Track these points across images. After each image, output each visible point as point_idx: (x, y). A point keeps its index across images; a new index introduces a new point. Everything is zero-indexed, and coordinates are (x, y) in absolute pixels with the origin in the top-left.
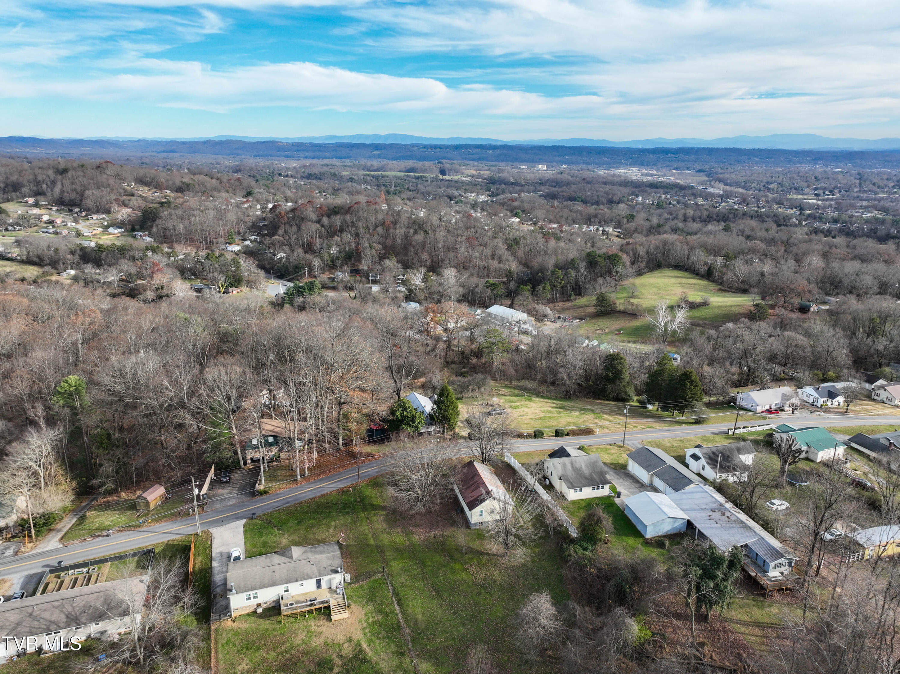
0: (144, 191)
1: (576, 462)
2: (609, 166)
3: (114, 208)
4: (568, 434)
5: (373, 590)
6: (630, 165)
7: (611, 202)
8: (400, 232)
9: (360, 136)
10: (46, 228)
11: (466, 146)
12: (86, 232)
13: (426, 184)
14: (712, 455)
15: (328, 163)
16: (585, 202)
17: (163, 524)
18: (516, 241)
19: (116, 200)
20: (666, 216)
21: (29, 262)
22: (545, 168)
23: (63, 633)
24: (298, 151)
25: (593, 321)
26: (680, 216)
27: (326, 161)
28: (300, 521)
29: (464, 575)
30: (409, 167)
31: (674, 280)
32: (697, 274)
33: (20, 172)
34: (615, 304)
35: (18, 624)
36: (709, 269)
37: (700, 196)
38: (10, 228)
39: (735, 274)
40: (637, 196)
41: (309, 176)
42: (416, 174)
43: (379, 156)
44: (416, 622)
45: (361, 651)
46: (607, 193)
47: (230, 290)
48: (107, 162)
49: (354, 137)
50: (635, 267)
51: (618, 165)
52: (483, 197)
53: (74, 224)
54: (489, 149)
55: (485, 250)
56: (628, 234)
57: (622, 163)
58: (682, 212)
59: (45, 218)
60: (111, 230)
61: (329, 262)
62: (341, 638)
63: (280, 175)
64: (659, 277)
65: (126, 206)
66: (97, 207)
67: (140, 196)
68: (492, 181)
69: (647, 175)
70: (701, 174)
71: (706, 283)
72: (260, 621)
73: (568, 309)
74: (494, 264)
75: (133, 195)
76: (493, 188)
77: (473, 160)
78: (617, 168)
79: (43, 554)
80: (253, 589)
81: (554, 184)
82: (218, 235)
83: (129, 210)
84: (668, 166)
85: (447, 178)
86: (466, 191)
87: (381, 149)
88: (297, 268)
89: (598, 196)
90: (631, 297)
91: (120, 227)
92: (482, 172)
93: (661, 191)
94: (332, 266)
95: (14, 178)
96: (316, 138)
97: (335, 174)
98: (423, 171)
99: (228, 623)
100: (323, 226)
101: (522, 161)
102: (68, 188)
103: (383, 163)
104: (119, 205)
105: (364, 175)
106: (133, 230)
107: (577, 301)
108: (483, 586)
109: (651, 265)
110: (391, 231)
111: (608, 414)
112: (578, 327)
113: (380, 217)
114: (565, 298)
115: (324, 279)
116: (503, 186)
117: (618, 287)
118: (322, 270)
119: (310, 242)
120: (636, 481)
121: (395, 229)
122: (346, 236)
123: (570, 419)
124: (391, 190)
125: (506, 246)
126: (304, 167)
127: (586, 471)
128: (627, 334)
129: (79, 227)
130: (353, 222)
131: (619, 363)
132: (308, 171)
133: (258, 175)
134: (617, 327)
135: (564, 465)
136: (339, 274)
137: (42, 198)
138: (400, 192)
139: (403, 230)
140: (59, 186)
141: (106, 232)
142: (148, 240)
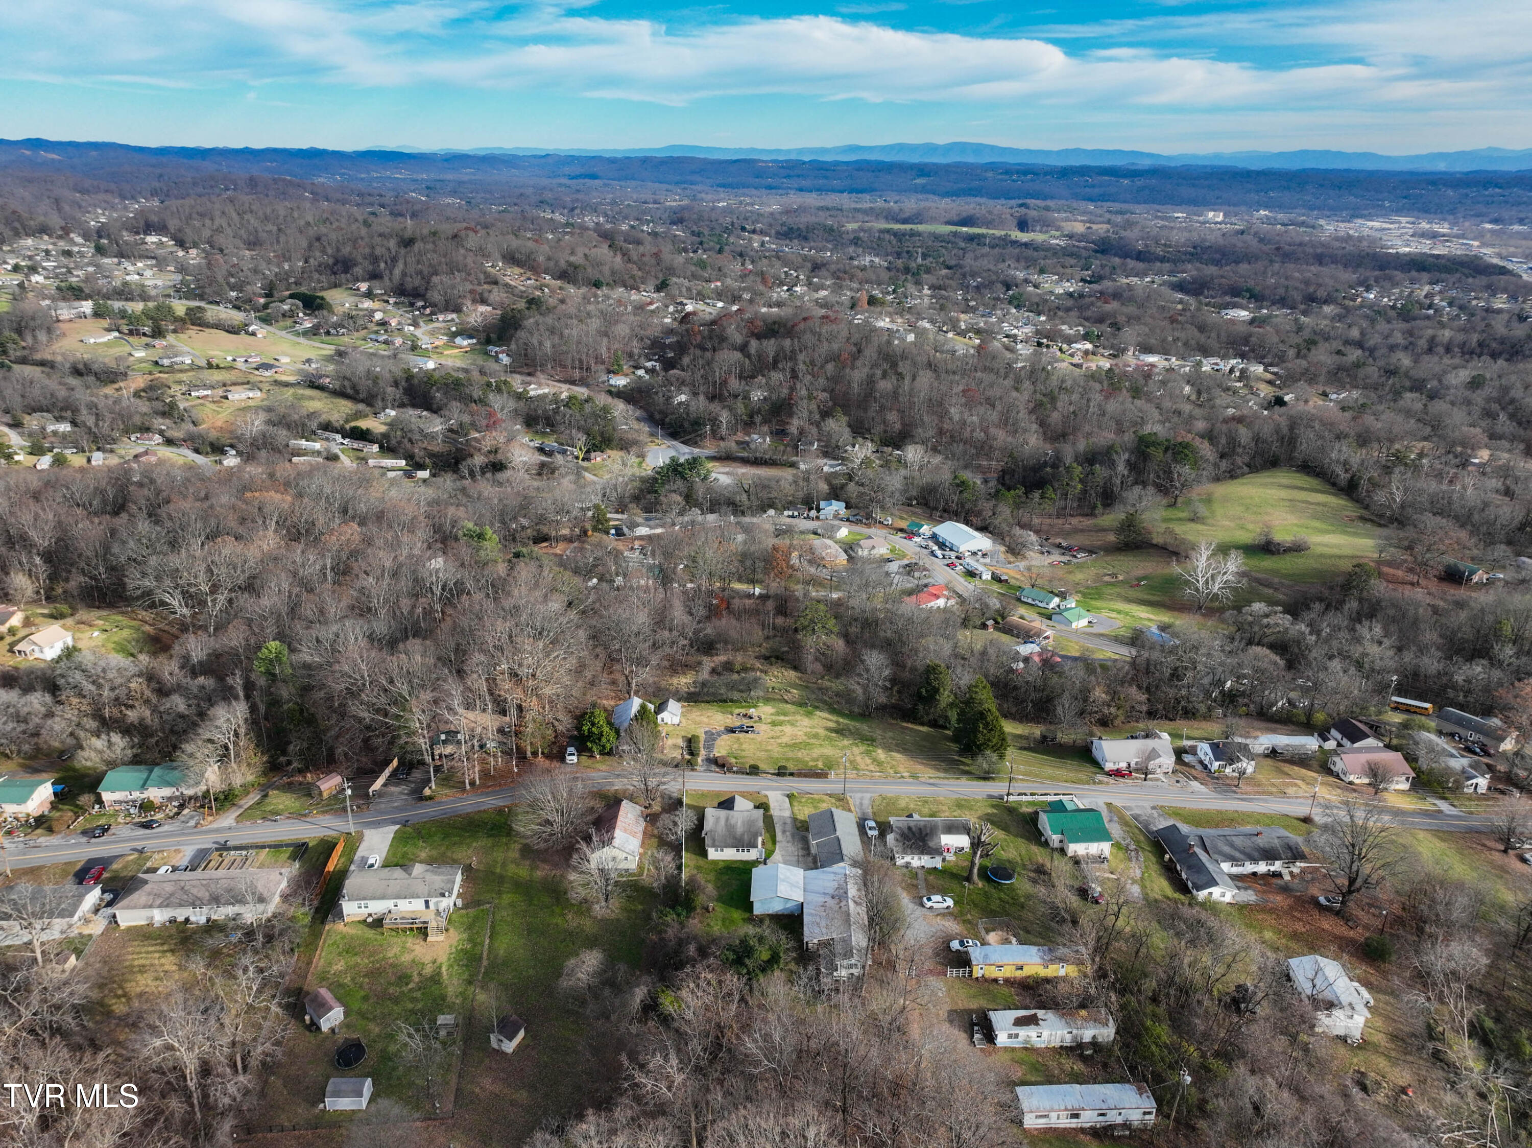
0: (513, 276)
1: (732, 818)
2: (1355, 213)
3: (468, 305)
4: (792, 774)
5: (476, 919)
6: (1399, 211)
7: (1311, 299)
8: (857, 376)
9: (900, 147)
10: (377, 332)
11: (1083, 171)
12: (425, 342)
13: (980, 251)
14: (906, 832)
15: (830, 205)
16: (1259, 298)
17: (327, 817)
18: (1053, 397)
19: (472, 292)
21: (340, 394)
22: (1220, 218)
23: (205, 910)
24: (788, 177)
25: (1108, 558)
27: (828, 199)
28: (446, 836)
29: (559, 920)
30: (964, 214)
31: (1284, 494)
33: (355, 241)
35: (172, 895)
36: (1353, 477)
37: (1505, 290)
38: (332, 331)
40: (1368, 289)
41: (788, 234)
42: (972, 230)
43: (924, 190)
44: (496, 957)
45: (439, 974)
46: (1307, 283)
47: (593, 455)
48: (467, 228)
50: (1224, 464)
51: (1374, 210)
52: (1068, 284)
53: (412, 328)
54: (1125, 176)
55: (990, 412)
56: (1290, 379)
57: (1382, 207)
59: (378, 316)
60: (459, 340)
61: (745, 418)
62: (427, 959)
63: (743, 229)
64: (1265, 485)
65: (483, 301)
66: (446, 301)
67: (507, 285)
68: (1104, 247)
69: (1424, 235)
71: (1342, 502)
72: (366, 929)
73: (1082, 530)
74: (1001, 437)
75: (496, 283)
76: (1095, 264)
77: (1091, 199)
78: (1369, 217)
79: (217, 831)
80: (364, 899)
81: (1218, 256)
82: (599, 360)
83: (489, 309)
84: (1479, 215)
85: (1024, 237)
86: (1042, 271)
87: (928, 175)
88: (697, 424)
89: (1287, 287)
90: (1190, 521)
91: (471, 337)
92: (1094, 227)
93: (1425, 276)
94: (749, 424)
95: (346, 250)
96: (824, 151)
97: (831, 230)
98: (988, 224)
99: (340, 926)
100: (748, 356)
101: (1179, 202)
102: (411, 270)
103: (923, 204)
104: (474, 301)
105: (882, 231)
106: (488, 342)
107: (1103, 518)
108: (571, 934)
109: (1258, 461)
110: (847, 370)
111: (888, 748)
112: (1080, 566)
113: (835, 346)
114: (1087, 511)
115: (730, 444)
116: (1117, 260)
117: (1180, 500)
118: (733, 429)
119: (724, 383)
120: (806, 847)
121: (852, 368)
122: (776, 376)
123: (829, 751)
124: (913, 265)
125: (1031, 405)
126: (787, 212)
127: (740, 829)
128: (1151, 588)
129: (419, 333)
130: (793, 351)
131: (936, 679)
132: (791, 221)
133: (706, 231)
134: (1140, 572)
135: (718, 819)
136: (755, 437)
137: (376, 283)
138: (928, 271)
139: (866, 370)
140: (400, 265)
141: (451, 344)
142: (505, 359)
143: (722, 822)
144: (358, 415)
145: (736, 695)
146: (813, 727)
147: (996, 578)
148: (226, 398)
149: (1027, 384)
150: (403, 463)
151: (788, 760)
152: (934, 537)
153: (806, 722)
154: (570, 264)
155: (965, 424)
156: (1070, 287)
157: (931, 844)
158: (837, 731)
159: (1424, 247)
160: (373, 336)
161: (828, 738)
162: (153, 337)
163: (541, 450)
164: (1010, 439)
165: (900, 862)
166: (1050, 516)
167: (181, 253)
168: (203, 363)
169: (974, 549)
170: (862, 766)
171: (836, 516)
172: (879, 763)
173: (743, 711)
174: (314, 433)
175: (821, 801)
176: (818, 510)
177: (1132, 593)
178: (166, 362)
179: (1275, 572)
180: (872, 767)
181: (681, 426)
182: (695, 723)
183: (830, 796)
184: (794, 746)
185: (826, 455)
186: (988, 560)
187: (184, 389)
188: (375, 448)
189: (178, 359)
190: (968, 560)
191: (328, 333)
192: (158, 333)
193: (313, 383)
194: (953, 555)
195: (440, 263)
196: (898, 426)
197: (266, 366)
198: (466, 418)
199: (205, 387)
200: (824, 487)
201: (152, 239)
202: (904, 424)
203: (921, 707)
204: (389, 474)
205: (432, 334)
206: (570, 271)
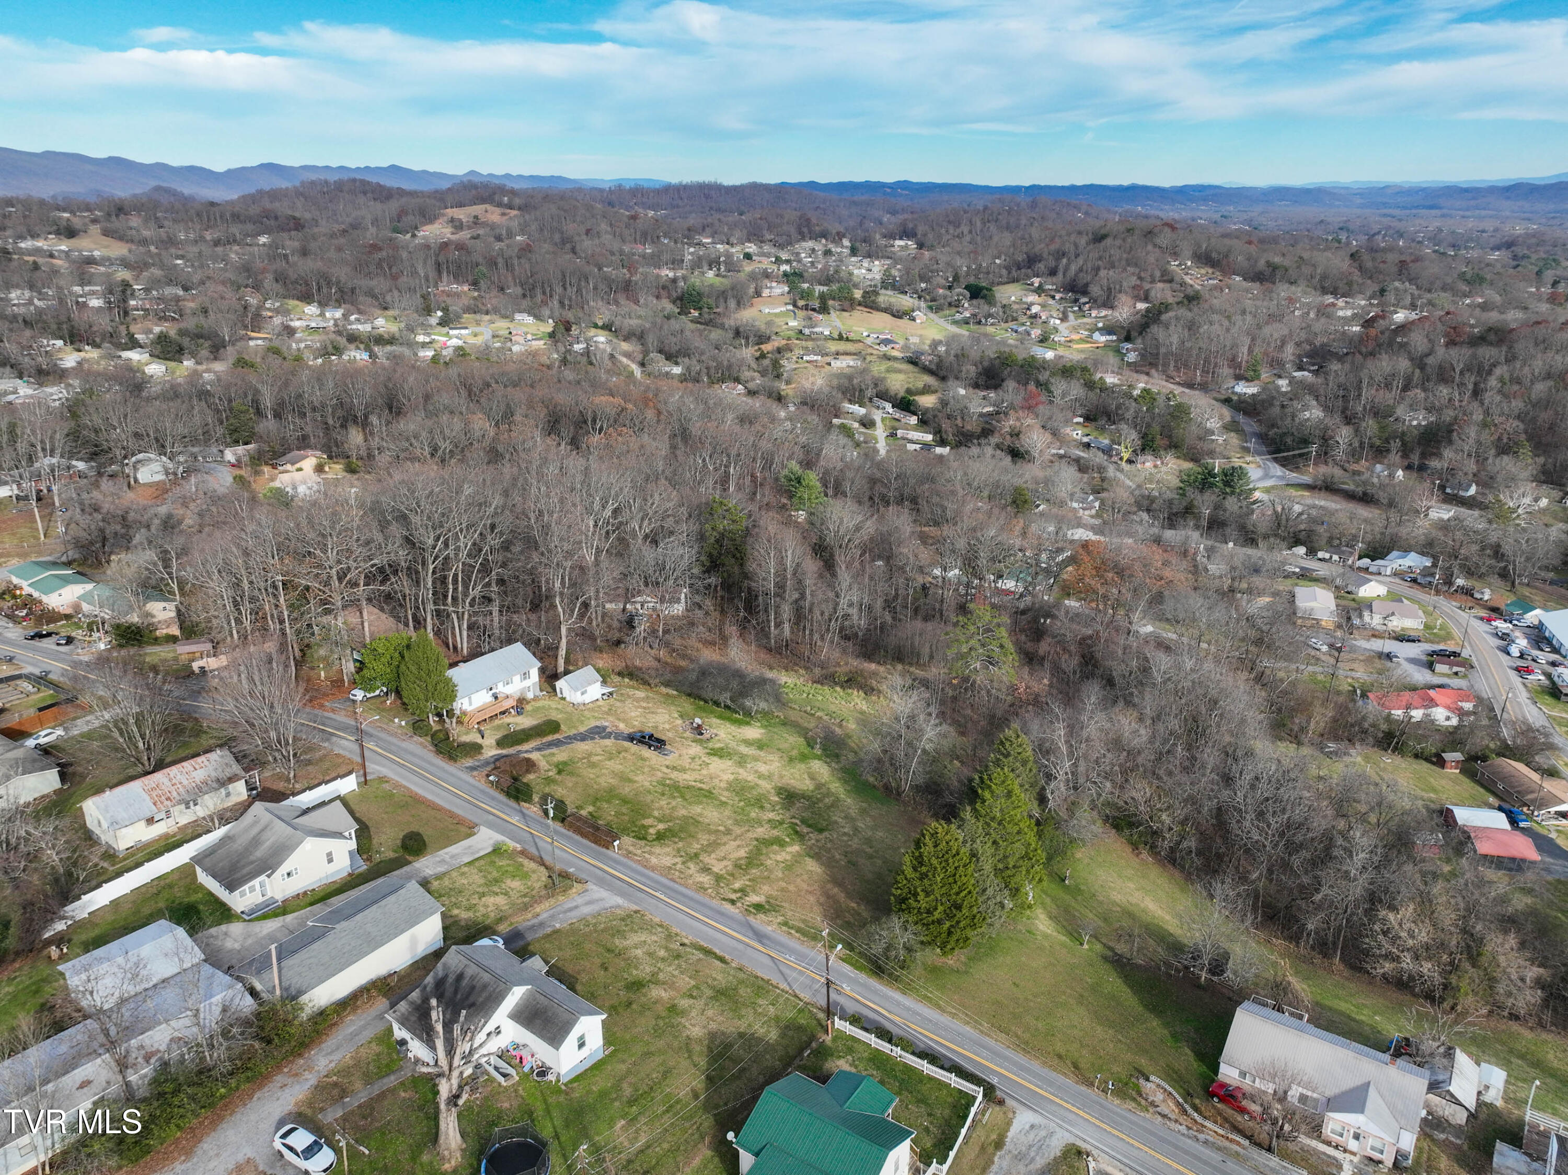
0: (1195, 276)
3: (1123, 299)
4: (563, 819)
10: (1022, 324)
12: (1061, 335)
33: (1051, 240)
47: (1142, 457)
53: (1058, 322)
60: (1097, 336)
67: (1183, 284)
82: (1232, 361)
91: (1110, 333)
95: (1039, 248)
106: (1126, 339)
135: (256, 823)
137: (1050, 279)
141: (1088, 339)
142: (1133, 356)
143: (256, 830)
144: (924, 390)
148: (830, 364)
150: (929, 437)
152: (1539, 626)
154: (1269, 264)
160: (1016, 327)
162: (818, 312)
163: (1086, 445)
168: (836, 336)
174: (870, 400)
175: (524, 876)
178: (808, 331)
187: (802, 353)
188: (913, 420)
189: (817, 330)
191: (978, 323)
192: (824, 309)
193: (914, 360)
194: (1547, 659)
195: (1120, 259)
197: (890, 342)
199: (820, 353)
201: (900, 243)
204: (911, 447)
205: (1075, 329)
206: (1268, 272)
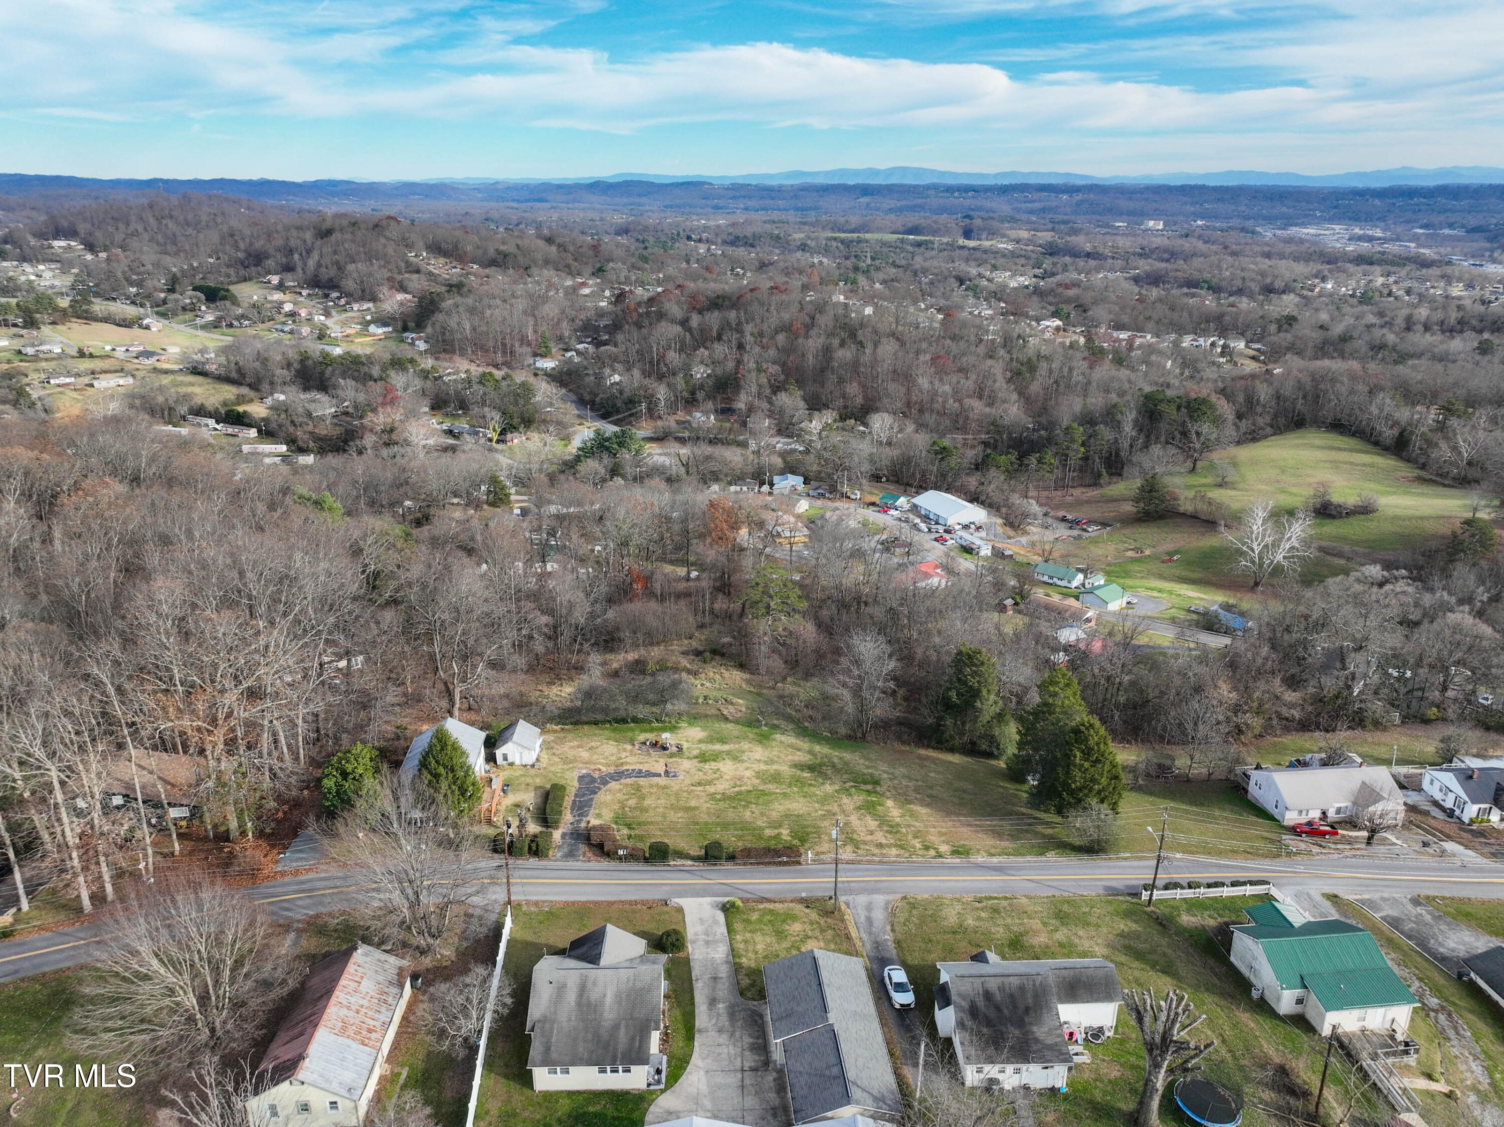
0: (437, 265)
1: (594, 983)
2: (1289, 222)
3: (384, 291)
4: (732, 858)
6: (1331, 220)
7: (1269, 290)
8: (813, 344)
9: (843, 172)
10: (283, 323)
12: (335, 331)
13: (929, 254)
14: (981, 1003)
15: (776, 219)
16: (1215, 289)
18: (1031, 367)
19: (390, 279)
20: (1371, 319)
21: (226, 379)
22: (1161, 227)
24: (734, 198)
25: (1127, 531)
26: (1400, 322)
27: (776, 215)
30: (910, 225)
31: (1320, 455)
32: (1376, 444)
34: (1176, 499)
36: (1401, 434)
37: (1460, 280)
38: (236, 323)
39: (1455, 449)
40: (1324, 279)
41: (735, 242)
42: (919, 238)
43: (866, 206)
46: (1263, 274)
47: (509, 436)
48: (390, 218)
49: (833, 173)
50: (1244, 425)
51: (1306, 219)
52: (1022, 279)
53: (322, 318)
55: (963, 381)
56: (1275, 354)
57: (1314, 217)
58: (1405, 312)
59: (288, 307)
60: (372, 328)
61: (686, 395)
63: (689, 238)
64: (1297, 446)
65: (402, 289)
66: (363, 291)
67: (430, 274)
68: (1052, 251)
69: (1360, 238)
70: (1477, 236)
71: (1392, 463)
73: (1088, 502)
74: (977, 406)
75: (418, 271)
76: (1047, 263)
78: (1304, 225)
81: (1166, 256)
82: (524, 341)
83: (409, 297)
84: (1408, 222)
85: (972, 243)
86: (995, 268)
87: (872, 194)
88: (631, 402)
89: (1244, 279)
90: (1220, 486)
91: (385, 324)
92: (1039, 235)
93: (1377, 269)
94: (691, 402)
95: (259, 244)
96: (771, 176)
97: (778, 238)
98: (935, 233)
100: (690, 330)
101: (1120, 214)
102: (327, 260)
103: (869, 218)
104: (392, 289)
105: (829, 239)
106: (405, 329)
107: (1111, 487)
109: (1282, 421)
110: (800, 341)
111: (903, 799)
112: (1094, 541)
113: (786, 316)
114: (1088, 479)
115: (670, 422)
116: (1067, 259)
117: (1199, 464)
118: (673, 407)
119: (661, 358)
120: (762, 1047)
121: (807, 337)
122: (720, 349)
123: (798, 806)
124: (862, 265)
125: (1009, 375)
126: (734, 225)
127: (610, 1012)
128: (1189, 563)
129: (329, 322)
130: (739, 324)
131: (974, 674)
132: (738, 232)
133: (652, 240)
134: (1170, 547)
135: (561, 989)
136: (698, 415)
137: (289, 275)
138: (878, 269)
139: (821, 340)
140: (315, 256)
141: (364, 332)
142: (422, 346)
143: (571, 997)
144: (241, 400)
145: (642, 711)
146: (770, 762)
147: (998, 554)
148: (92, 386)
149: (1002, 352)
150: (283, 448)
151: (725, 826)
152: (915, 509)
153: (758, 752)
154: (498, 252)
155: (936, 394)
156: (1024, 280)
157: (1040, 1032)
158: (811, 768)
159: (1365, 247)
160: (279, 327)
161: (797, 781)
162: (24, 327)
163: (450, 433)
164: (988, 410)
165: (972, 1075)
166: (1046, 489)
167: (89, 257)
168: (74, 353)
169: (966, 521)
170: (863, 836)
171: (794, 489)
172: (893, 829)
173: (651, 737)
174: (184, 418)
175: (790, 917)
176: (771, 485)
177: (1165, 569)
178: (30, 351)
179: (1345, 539)
180: (880, 837)
181: (614, 406)
182: (566, 761)
183: (807, 903)
184: (737, 799)
185: (780, 432)
186: (983, 534)
187: (43, 376)
188: (253, 433)
189: (44, 348)
190: (960, 533)
191: (231, 326)
192: (31, 323)
193: (197, 371)
194: (941, 529)
195: (358, 253)
196: (859, 400)
197: (148, 354)
198: (361, 397)
199: (69, 374)
200: (778, 462)
201: (59, 244)
202: (866, 398)
203: (949, 722)
204: (267, 460)
205: (344, 324)
206: (500, 259)
